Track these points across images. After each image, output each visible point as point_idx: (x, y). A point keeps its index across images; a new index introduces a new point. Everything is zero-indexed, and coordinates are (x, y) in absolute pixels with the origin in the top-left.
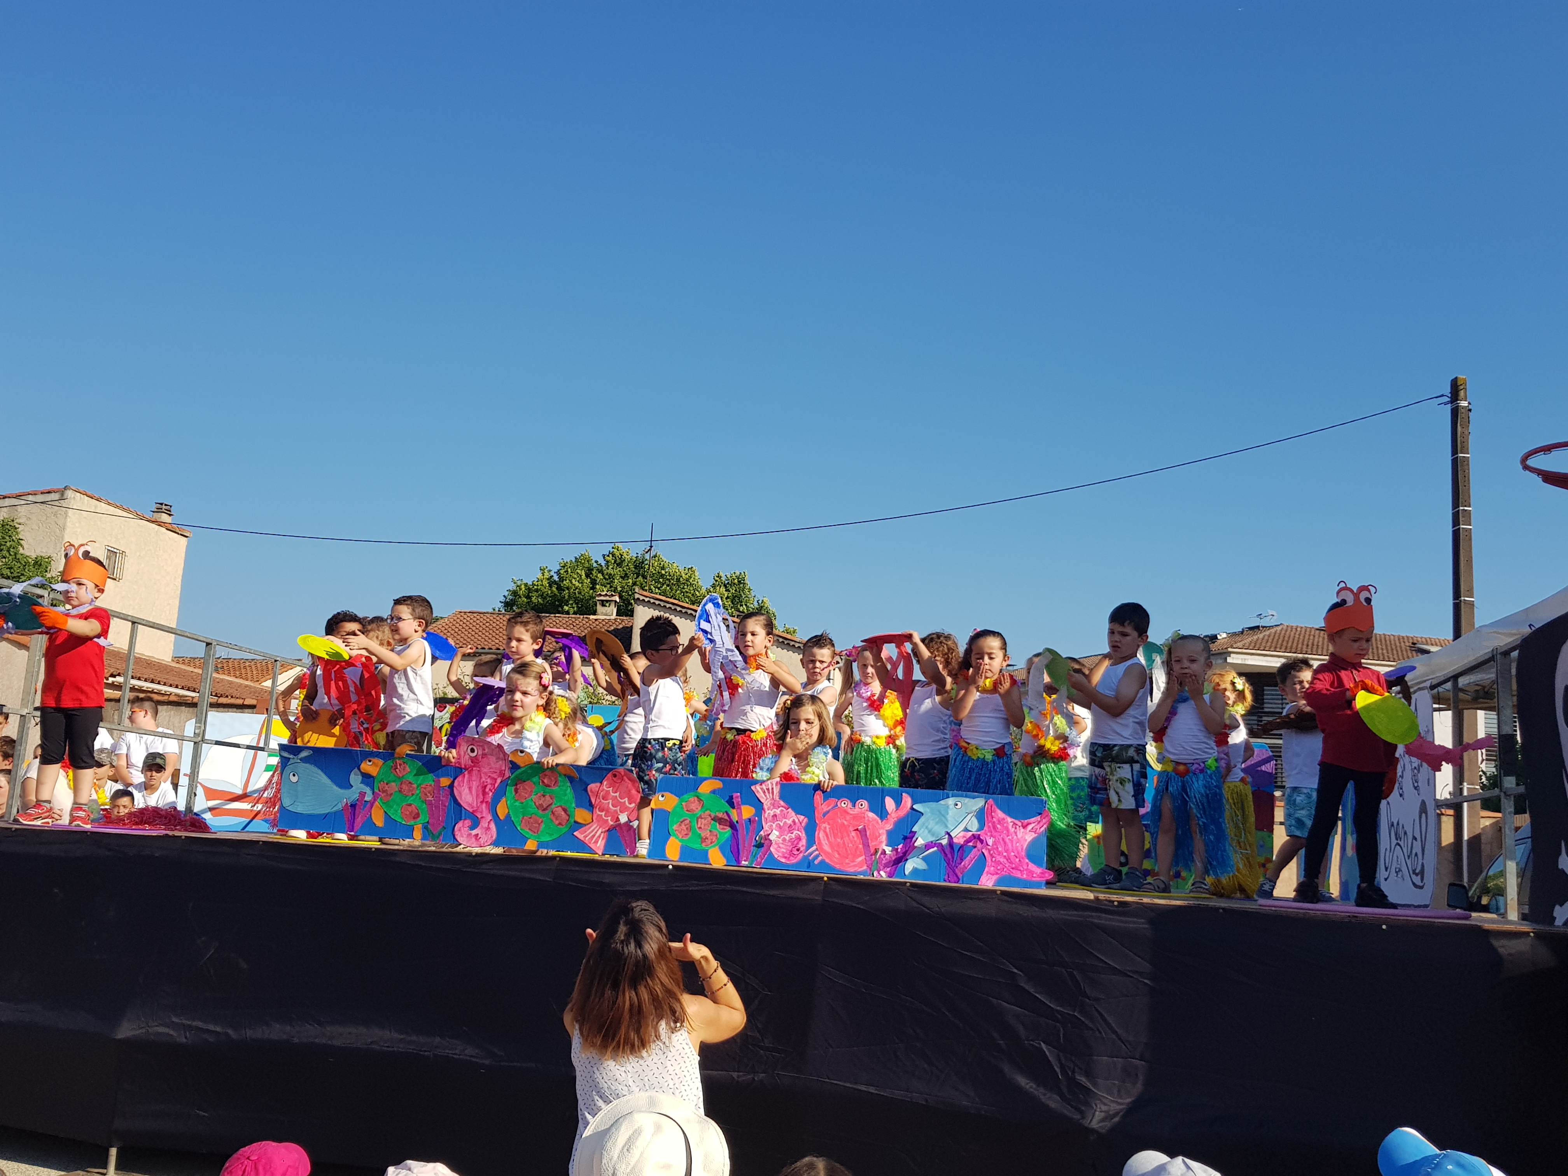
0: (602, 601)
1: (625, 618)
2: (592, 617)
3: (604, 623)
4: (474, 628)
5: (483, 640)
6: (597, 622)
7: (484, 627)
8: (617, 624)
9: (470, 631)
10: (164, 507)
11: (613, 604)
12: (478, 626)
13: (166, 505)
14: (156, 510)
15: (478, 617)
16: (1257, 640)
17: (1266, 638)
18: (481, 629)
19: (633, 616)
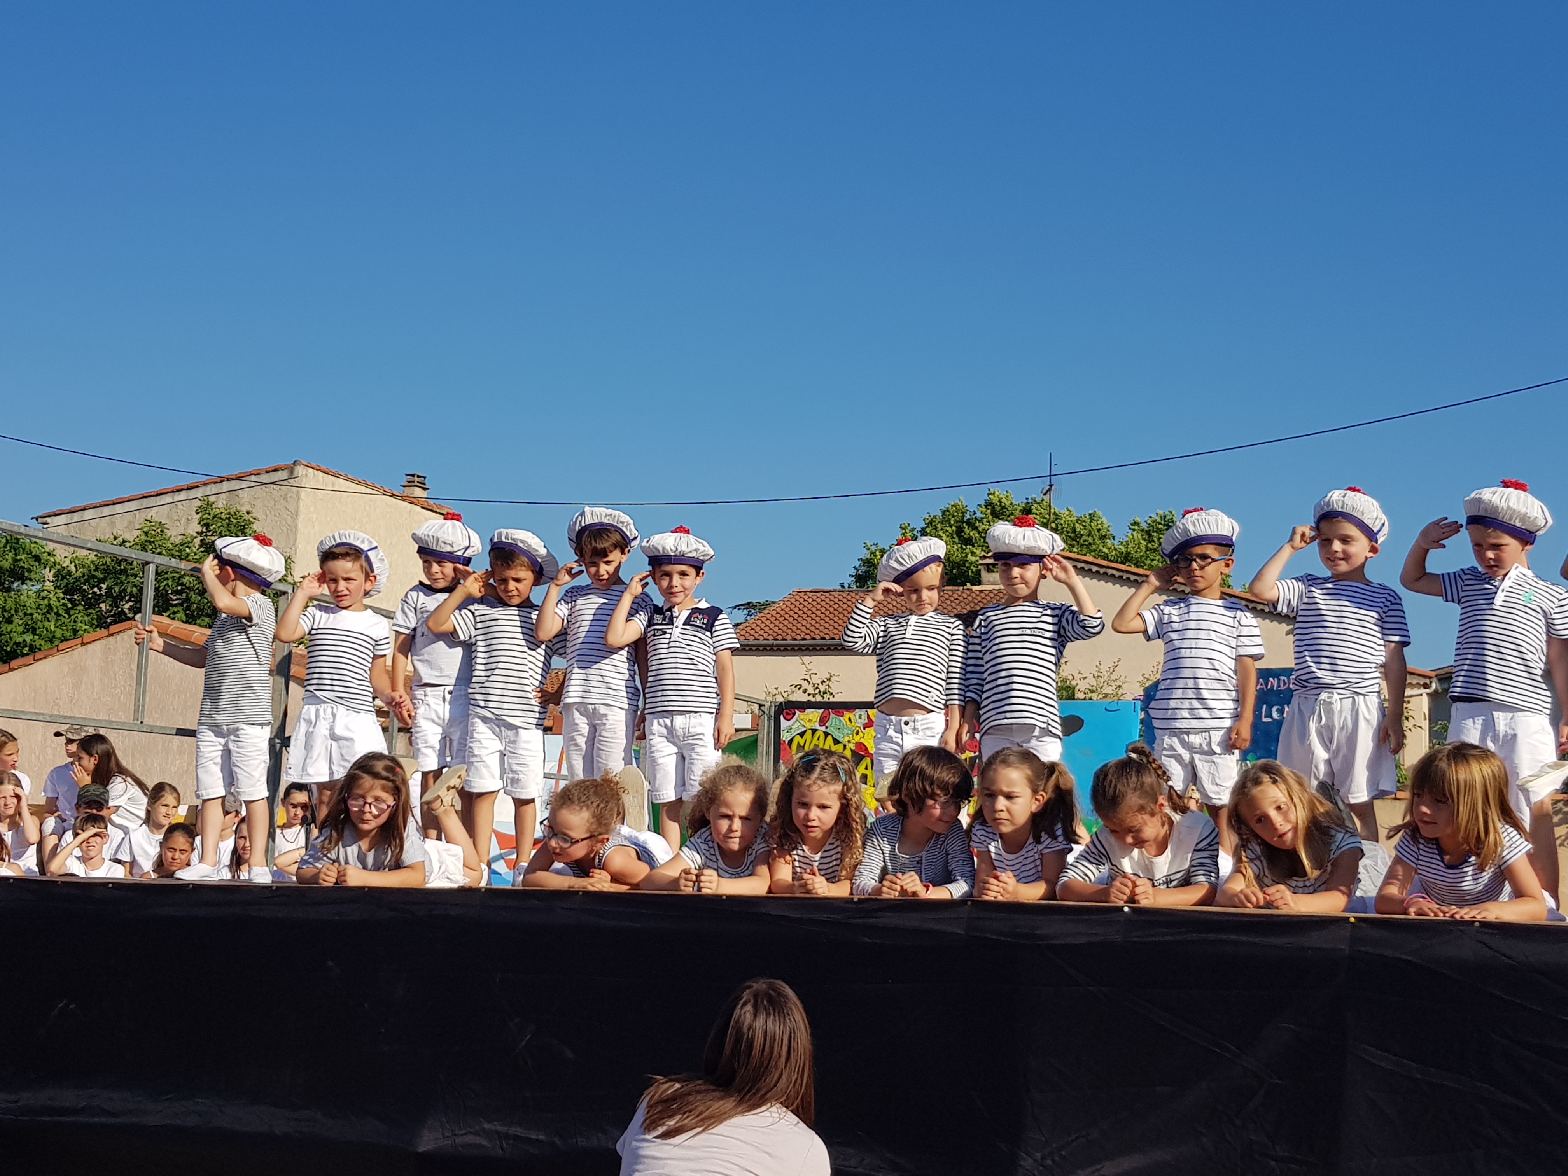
2: (975, 588)
3: (992, 595)
4: (818, 613)
6: (983, 595)
7: (831, 609)
10: (416, 479)
13: (419, 476)
14: (407, 484)
15: (823, 598)
18: (827, 613)
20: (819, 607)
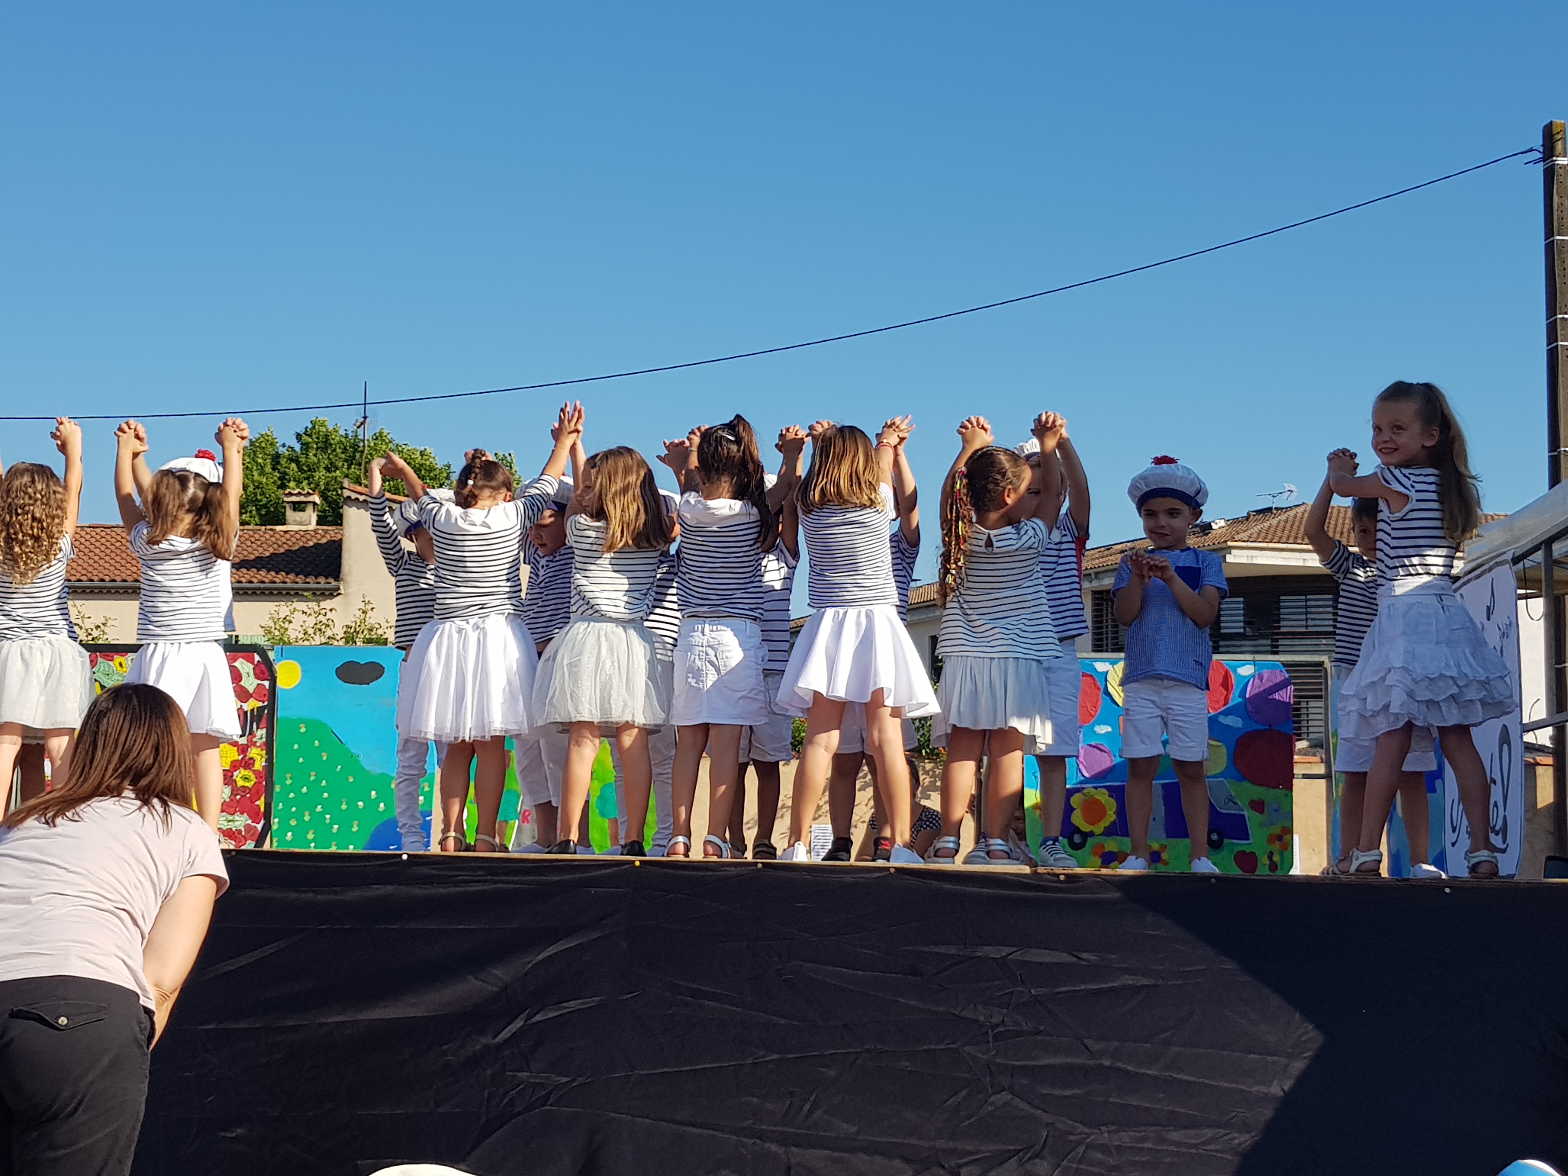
0: (294, 503)
1: (330, 528)
2: (279, 528)
3: (298, 536)
4: (97, 551)
5: (112, 568)
6: (288, 536)
7: (113, 548)
8: (319, 536)
9: (91, 554)
11: (310, 508)
12: (103, 548)
15: (103, 534)
16: (1269, 528)
17: (1282, 523)
18: (108, 551)
19: (341, 525)
20: (98, 544)
